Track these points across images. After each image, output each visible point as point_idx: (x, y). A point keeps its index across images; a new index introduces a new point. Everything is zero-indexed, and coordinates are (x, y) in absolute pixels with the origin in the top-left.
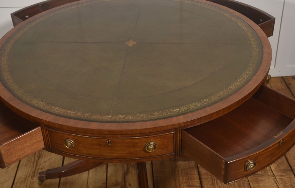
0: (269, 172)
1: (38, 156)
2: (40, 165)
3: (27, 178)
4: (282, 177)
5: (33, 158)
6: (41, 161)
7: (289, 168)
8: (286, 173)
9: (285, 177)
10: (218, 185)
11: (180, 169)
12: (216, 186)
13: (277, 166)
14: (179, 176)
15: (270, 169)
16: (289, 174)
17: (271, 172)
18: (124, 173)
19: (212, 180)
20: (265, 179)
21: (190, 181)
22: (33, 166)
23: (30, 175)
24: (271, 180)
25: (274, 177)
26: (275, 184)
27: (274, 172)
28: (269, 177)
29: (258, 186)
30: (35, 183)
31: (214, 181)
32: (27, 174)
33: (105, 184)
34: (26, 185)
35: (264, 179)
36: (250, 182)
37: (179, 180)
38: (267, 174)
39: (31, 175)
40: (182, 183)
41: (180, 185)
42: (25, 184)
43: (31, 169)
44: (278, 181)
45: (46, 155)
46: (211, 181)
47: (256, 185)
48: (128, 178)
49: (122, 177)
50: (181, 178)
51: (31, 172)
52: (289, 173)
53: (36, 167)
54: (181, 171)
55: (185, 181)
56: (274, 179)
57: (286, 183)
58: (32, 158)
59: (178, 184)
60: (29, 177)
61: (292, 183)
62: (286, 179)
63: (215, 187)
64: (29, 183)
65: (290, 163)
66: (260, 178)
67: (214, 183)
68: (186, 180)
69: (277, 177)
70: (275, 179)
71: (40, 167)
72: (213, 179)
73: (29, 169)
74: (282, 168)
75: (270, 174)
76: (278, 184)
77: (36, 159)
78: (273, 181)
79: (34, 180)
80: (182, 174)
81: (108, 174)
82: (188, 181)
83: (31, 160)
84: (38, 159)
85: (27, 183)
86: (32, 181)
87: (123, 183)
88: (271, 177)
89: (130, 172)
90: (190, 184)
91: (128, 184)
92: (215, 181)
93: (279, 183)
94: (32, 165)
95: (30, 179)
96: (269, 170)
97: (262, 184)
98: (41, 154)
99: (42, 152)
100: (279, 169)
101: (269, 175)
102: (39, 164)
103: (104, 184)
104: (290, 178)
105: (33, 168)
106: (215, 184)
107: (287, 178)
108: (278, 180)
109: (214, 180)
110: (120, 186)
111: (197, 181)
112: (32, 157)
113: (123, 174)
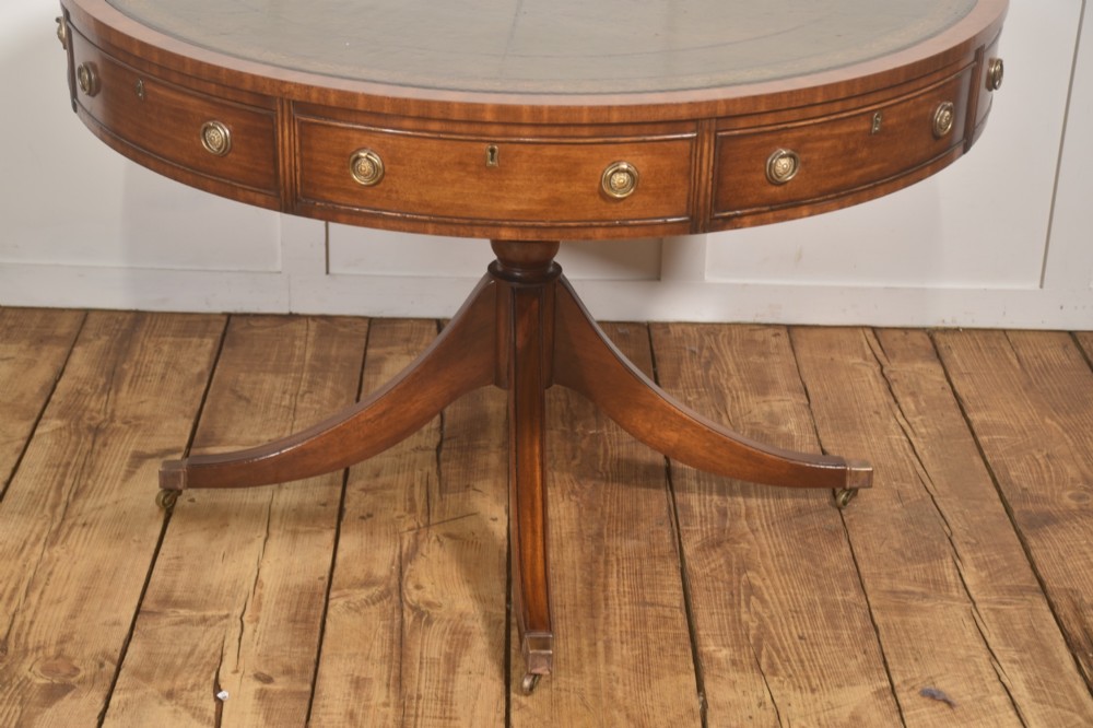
0: (954, 589)
1: (74, 491)
2: (79, 515)
3: (28, 547)
4: (1002, 607)
5: (52, 494)
6: (83, 506)
7: (1037, 585)
8: (1021, 597)
9: (1012, 607)
10: (752, 610)
11: (613, 559)
12: (744, 609)
13: (990, 575)
14: (606, 577)
15: (960, 581)
16: (1029, 601)
17: (962, 590)
18: (400, 557)
19: (732, 594)
20: (932, 607)
21: (648, 590)
22: (53, 516)
23: (38, 539)
24: (959, 610)
25: (971, 605)
26: (970, 624)
27: (972, 592)
28: (949, 602)
29: (903, 623)
30: (58, 560)
31: (736, 597)
32: (29, 536)
33: (326, 580)
34: (24, 566)
35: (929, 605)
36: (873, 611)
37: (605, 587)
38: (943, 593)
39: (43, 541)
40: (615, 594)
41: (606, 599)
42: (20, 562)
43: (45, 524)
44: (984, 617)
45: (105, 491)
46: (727, 597)
47: (897, 619)
48: (412, 570)
49: (393, 564)
50: (613, 580)
51: (42, 531)
52: (1029, 597)
53: (63, 519)
54: (618, 565)
55: (626, 589)
56: (966, 610)
57: (1012, 624)
58: (47, 496)
59: (601, 595)
60: (34, 544)
61: (1034, 625)
62: (1016, 612)
63: (739, 612)
64: (34, 559)
65: (1041, 572)
66: (914, 603)
67: (736, 601)
68: (630, 586)
69: (980, 606)
70: (974, 610)
71: (80, 521)
72: (734, 592)
73: (35, 525)
74: (1007, 581)
75: (955, 594)
76: (980, 624)
77: (64, 498)
78: (962, 614)
79: (56, 555)
80: (618, 571)
81: (340, 556)
82: (640, 591)
83: (43, 499)
84: (71, 498)
85: (27, 559)
86: (46, 554)
87: (394, 581)
88: (957, 603)
89: (422, 555)
90: (644, 598)
91: (410, 586)
92: (743, 597)
93: (985, 621)
94: (47, 511)
95: (38, 549)
96: (957, 584)
97: (918, 620)
98: (85, 486)
99: (90, 482)
100: (995, 584)
101: (952, 598)
102: (74, 512)
103: (322, 578)
104: (1031, 610)
105: (52, 523)
106: (739, 604)
107: (1018, 609)
108: (982, 612)
109: (739, 595)
110: (382, 588)
111: (672, 591)
112: (48, 492)
113: (396, 558)
